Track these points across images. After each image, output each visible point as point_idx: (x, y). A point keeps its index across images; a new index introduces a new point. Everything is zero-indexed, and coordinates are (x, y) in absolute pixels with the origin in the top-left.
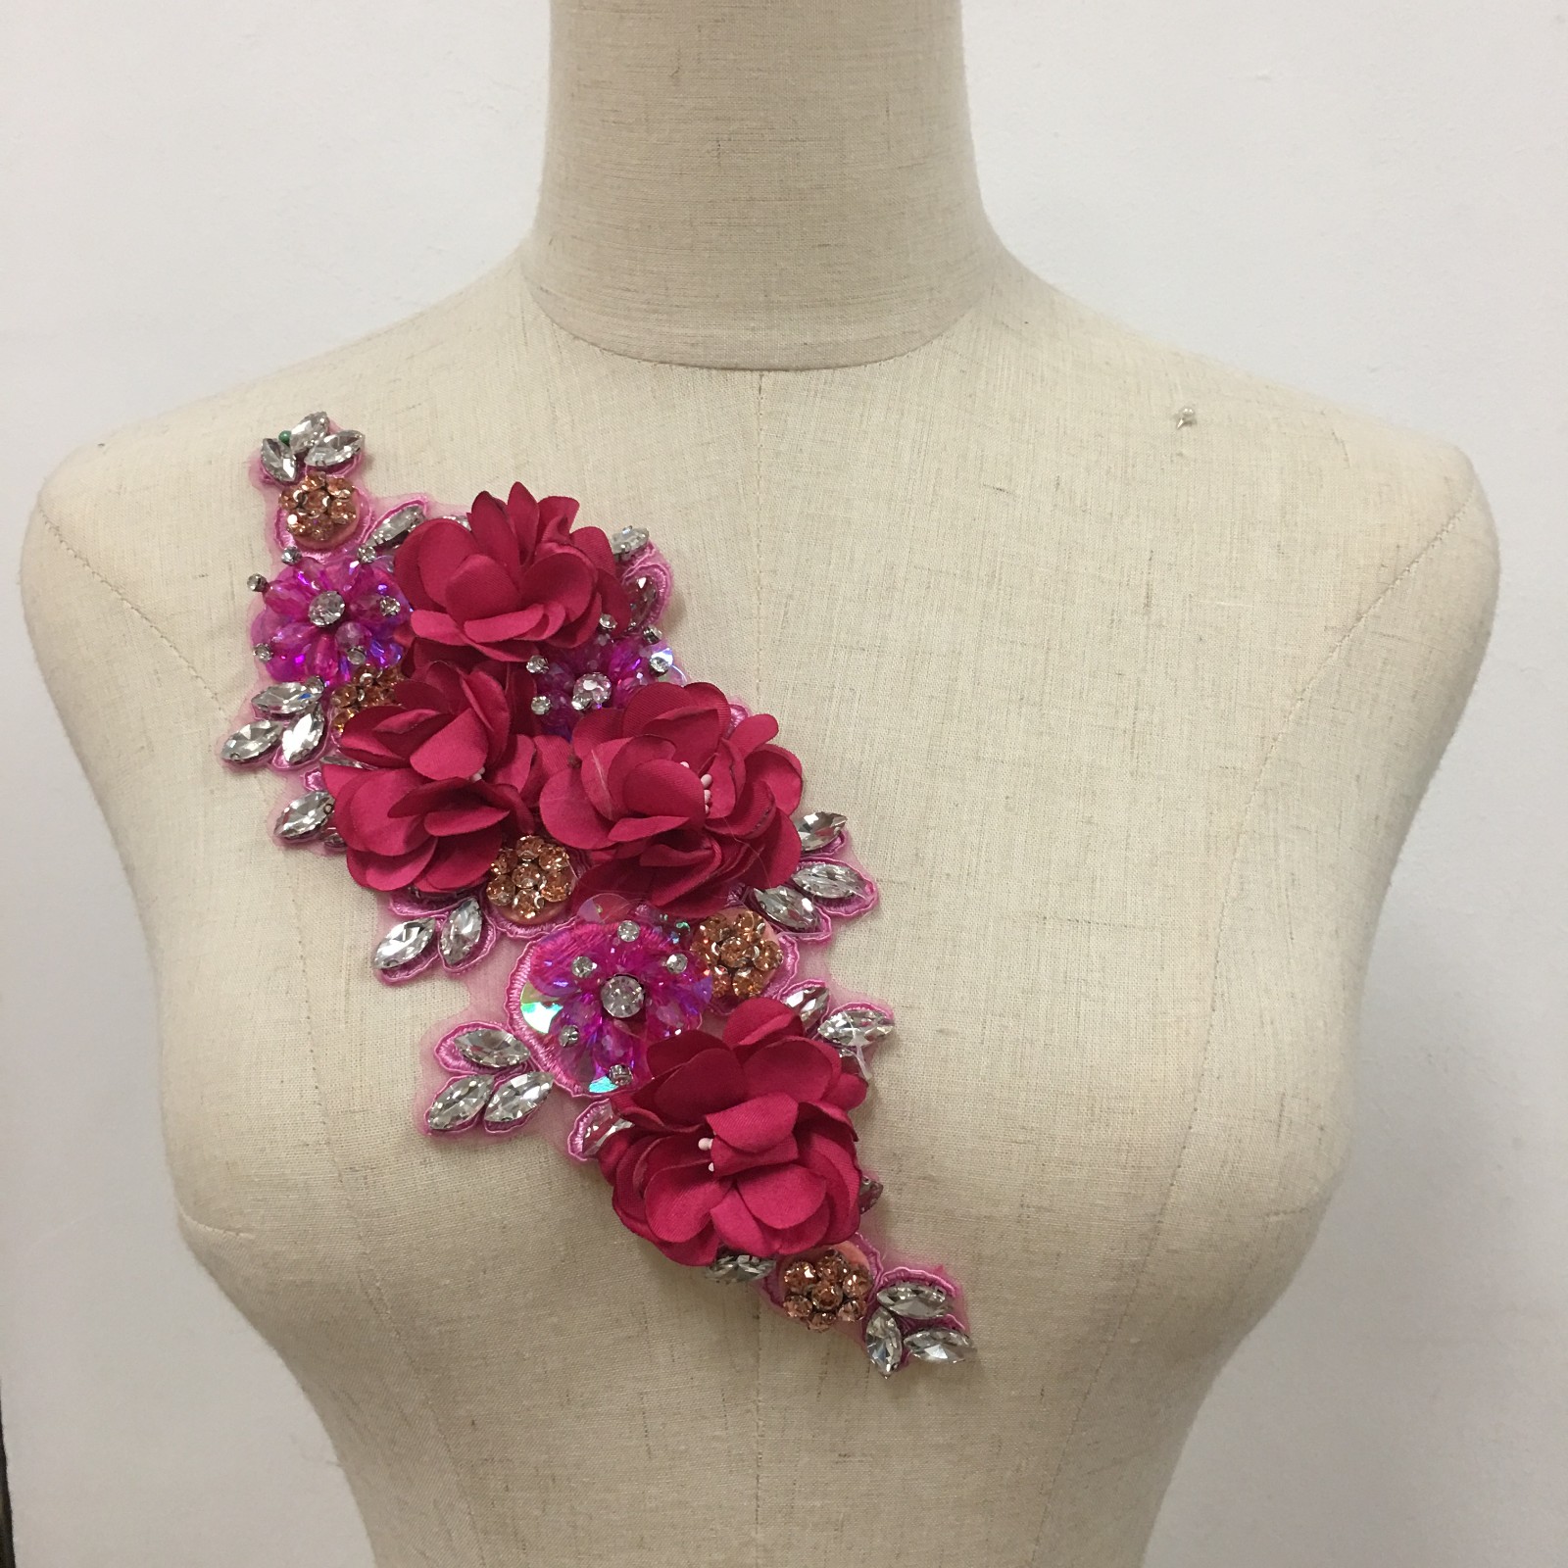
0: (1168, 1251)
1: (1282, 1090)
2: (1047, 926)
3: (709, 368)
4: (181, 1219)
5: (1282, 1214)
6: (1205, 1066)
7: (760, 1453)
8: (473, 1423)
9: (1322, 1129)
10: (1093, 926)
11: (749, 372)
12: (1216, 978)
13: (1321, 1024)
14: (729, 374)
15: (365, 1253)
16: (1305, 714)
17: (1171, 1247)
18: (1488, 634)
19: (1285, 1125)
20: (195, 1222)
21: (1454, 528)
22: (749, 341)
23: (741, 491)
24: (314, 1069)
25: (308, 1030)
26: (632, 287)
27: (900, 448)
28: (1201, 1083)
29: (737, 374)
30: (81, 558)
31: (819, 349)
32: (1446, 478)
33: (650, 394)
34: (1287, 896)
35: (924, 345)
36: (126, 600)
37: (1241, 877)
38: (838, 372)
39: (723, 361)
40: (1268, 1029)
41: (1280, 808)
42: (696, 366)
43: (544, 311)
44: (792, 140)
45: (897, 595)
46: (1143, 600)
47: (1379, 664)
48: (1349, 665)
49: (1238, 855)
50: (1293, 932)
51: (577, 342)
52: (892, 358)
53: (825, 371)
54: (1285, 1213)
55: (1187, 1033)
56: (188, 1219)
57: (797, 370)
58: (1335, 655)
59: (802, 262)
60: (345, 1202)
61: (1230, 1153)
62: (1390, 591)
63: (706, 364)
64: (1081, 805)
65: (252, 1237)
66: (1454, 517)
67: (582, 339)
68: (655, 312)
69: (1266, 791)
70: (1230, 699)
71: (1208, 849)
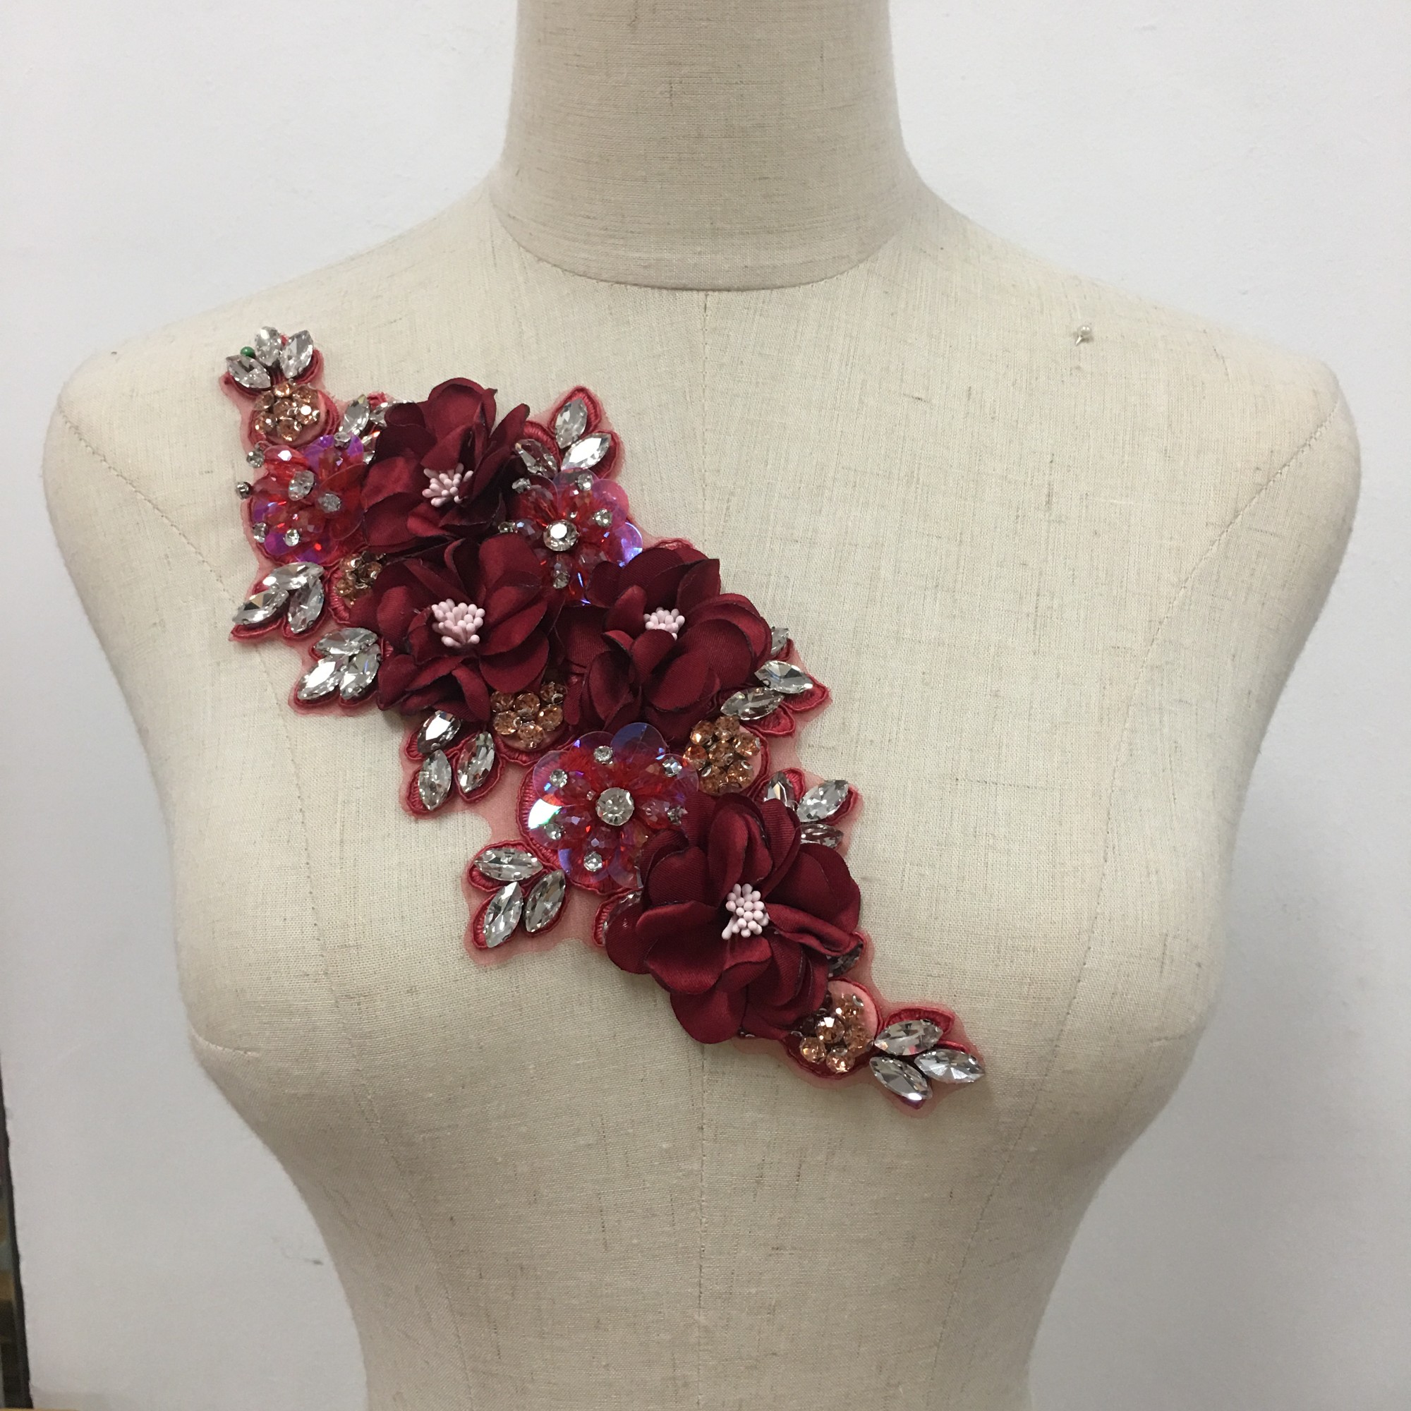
0: (1064, 1072)
1: (1165, 931)
2: (959, 787)
3: (660, 288)
4: (193, 1042)
5: (1163, 1041)
6: (1098, 910)
7: (702, 1247)
8: (452, 1219)
9: (1199, 965)
10: (1000, 787)
11: (695, 292)
12: (1108, 833)
13: (1200, 874)
14: (678, 294)
15: (358, 1070)
16: (1188, 601)
17: (1066, 1068)
18: (1350, 530)
19: (1167, 962)
20: (207, 1043)
21: (1320, 436)
22: (695, 264)
23: (688, 399)
24: (313, 908)
25: (307, 874)
26: (592, 215)
27: (829, 360)
28: (1095, 926)
29: (684, 293)
30: (99, 455)
31: (758, 272)
32: (1314, 391)
33: (607, 312)
34: (1171, 762)
35: (851, 268)
36: (140, 492)
37: (1130, 744)
38: (775, 292)
39: (672, 282)
40: (1154, 878)
41: (1165, 684)
42: (646, 286)
43: (511, 236)
44: (737, 83)
45: (827, 493)
46: (1044, 499)
47: (1254, 557)
48: (1227, 557)
49: (1127, 725)
50: (1176, 794)
51: (541, 264)
52: (823, 279)
53: (763, 291)
54: (1166, 1038)
55: (1083, 881)
56: (201, 1040)
57: (738, 290)
58: (1215, 548)
59: (744, 193)
60: (341, 1025)
61: (1120, 987)
62: (1264, 491)
63: (658, 284)
64: (989, 680)
65: (258, 1055)
66: (1322, 425)
67: (546, 261)
68: (611, 237)
69: (1152, 668)
70: (1121, 587)
71: (1101, 720)
